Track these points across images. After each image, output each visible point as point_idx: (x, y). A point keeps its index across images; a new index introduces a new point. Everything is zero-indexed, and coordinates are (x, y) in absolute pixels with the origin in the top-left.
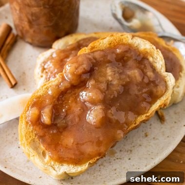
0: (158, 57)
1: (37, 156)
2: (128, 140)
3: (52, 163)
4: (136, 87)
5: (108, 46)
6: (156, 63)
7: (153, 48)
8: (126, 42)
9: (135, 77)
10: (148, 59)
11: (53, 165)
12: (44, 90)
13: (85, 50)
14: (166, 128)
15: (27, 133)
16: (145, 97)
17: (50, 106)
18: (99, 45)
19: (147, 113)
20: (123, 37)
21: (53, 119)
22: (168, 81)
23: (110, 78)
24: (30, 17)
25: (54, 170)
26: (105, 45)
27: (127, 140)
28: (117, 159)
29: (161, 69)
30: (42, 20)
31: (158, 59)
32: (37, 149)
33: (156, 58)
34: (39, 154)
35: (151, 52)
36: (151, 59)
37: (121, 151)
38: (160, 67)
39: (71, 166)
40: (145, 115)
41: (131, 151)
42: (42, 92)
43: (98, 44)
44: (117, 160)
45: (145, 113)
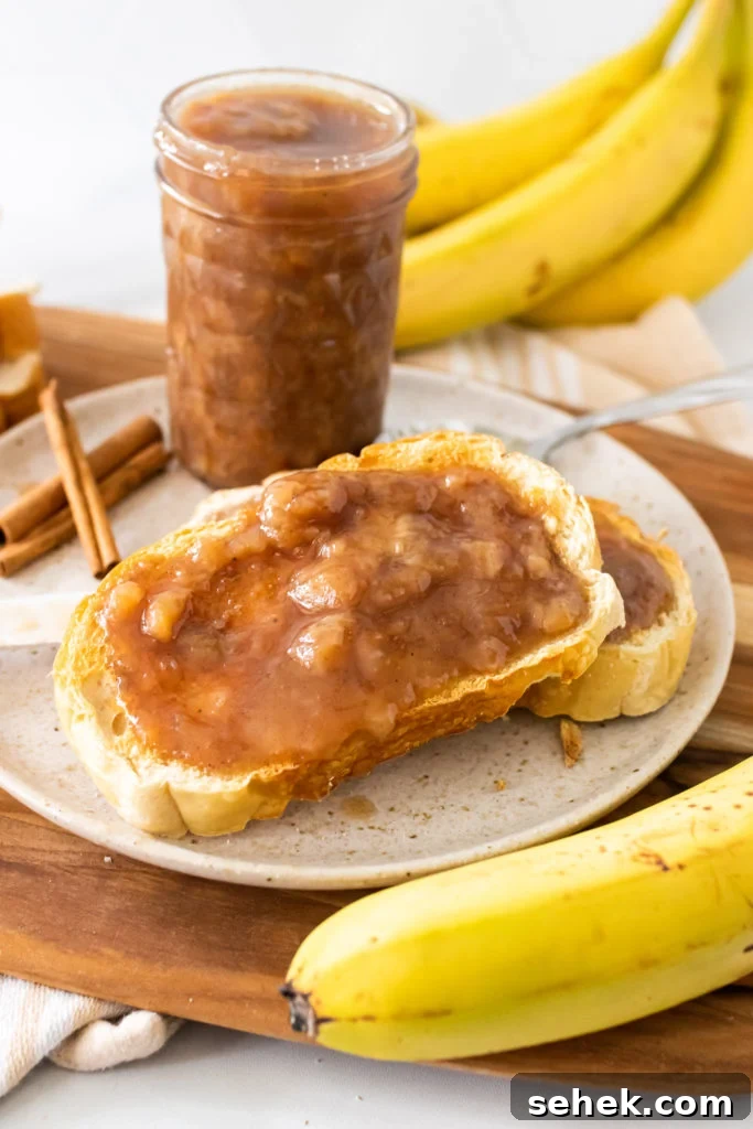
0: (577, 520)
1: (94, 719)
2: (427, 788)
3: (135, 750)
4: (476, 588)
5: (422, 464)
6: (565, 536)
7: (565, 492)
8: (481, 464)
9: (483, 559)
10: (542, 523)
11: (137, 758)
12: (178, 543)
13: (346, 461)
14: (573, 780)
15: (84, 651)
16: (503, 625)
17: (184, 593)
18: (395, 454)
19: (497, 672)
20: (475, 446)
21: (178, 629)
22: (594, 599)
23: (398, 548)
24: (211, 371)
25: (135, 770)
26: (411, 462)
27: (426, 784)
28: (372, 828)
29: (580, 557)
30: (250, 382)
31: (576, 528)
32: (102, 709)
33: (570, 523)
34: (101, 722)
35: (556, 501)
36: (551, 524)
37: (392, 809)
38: (579, 549)
39: (193, 772)
40: (488, 677)
41: (427, 817)
42: (171, 549)
43: (392, 451)
44: (367, 830)
45: (488, 672)
